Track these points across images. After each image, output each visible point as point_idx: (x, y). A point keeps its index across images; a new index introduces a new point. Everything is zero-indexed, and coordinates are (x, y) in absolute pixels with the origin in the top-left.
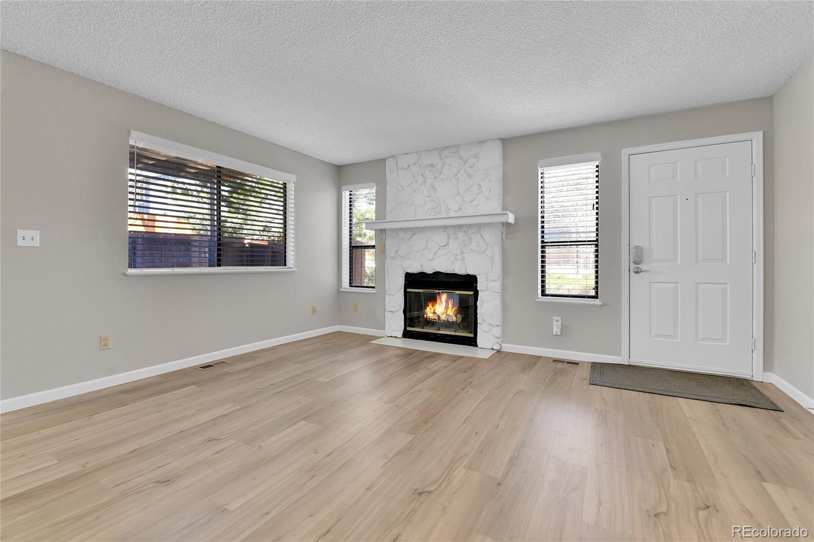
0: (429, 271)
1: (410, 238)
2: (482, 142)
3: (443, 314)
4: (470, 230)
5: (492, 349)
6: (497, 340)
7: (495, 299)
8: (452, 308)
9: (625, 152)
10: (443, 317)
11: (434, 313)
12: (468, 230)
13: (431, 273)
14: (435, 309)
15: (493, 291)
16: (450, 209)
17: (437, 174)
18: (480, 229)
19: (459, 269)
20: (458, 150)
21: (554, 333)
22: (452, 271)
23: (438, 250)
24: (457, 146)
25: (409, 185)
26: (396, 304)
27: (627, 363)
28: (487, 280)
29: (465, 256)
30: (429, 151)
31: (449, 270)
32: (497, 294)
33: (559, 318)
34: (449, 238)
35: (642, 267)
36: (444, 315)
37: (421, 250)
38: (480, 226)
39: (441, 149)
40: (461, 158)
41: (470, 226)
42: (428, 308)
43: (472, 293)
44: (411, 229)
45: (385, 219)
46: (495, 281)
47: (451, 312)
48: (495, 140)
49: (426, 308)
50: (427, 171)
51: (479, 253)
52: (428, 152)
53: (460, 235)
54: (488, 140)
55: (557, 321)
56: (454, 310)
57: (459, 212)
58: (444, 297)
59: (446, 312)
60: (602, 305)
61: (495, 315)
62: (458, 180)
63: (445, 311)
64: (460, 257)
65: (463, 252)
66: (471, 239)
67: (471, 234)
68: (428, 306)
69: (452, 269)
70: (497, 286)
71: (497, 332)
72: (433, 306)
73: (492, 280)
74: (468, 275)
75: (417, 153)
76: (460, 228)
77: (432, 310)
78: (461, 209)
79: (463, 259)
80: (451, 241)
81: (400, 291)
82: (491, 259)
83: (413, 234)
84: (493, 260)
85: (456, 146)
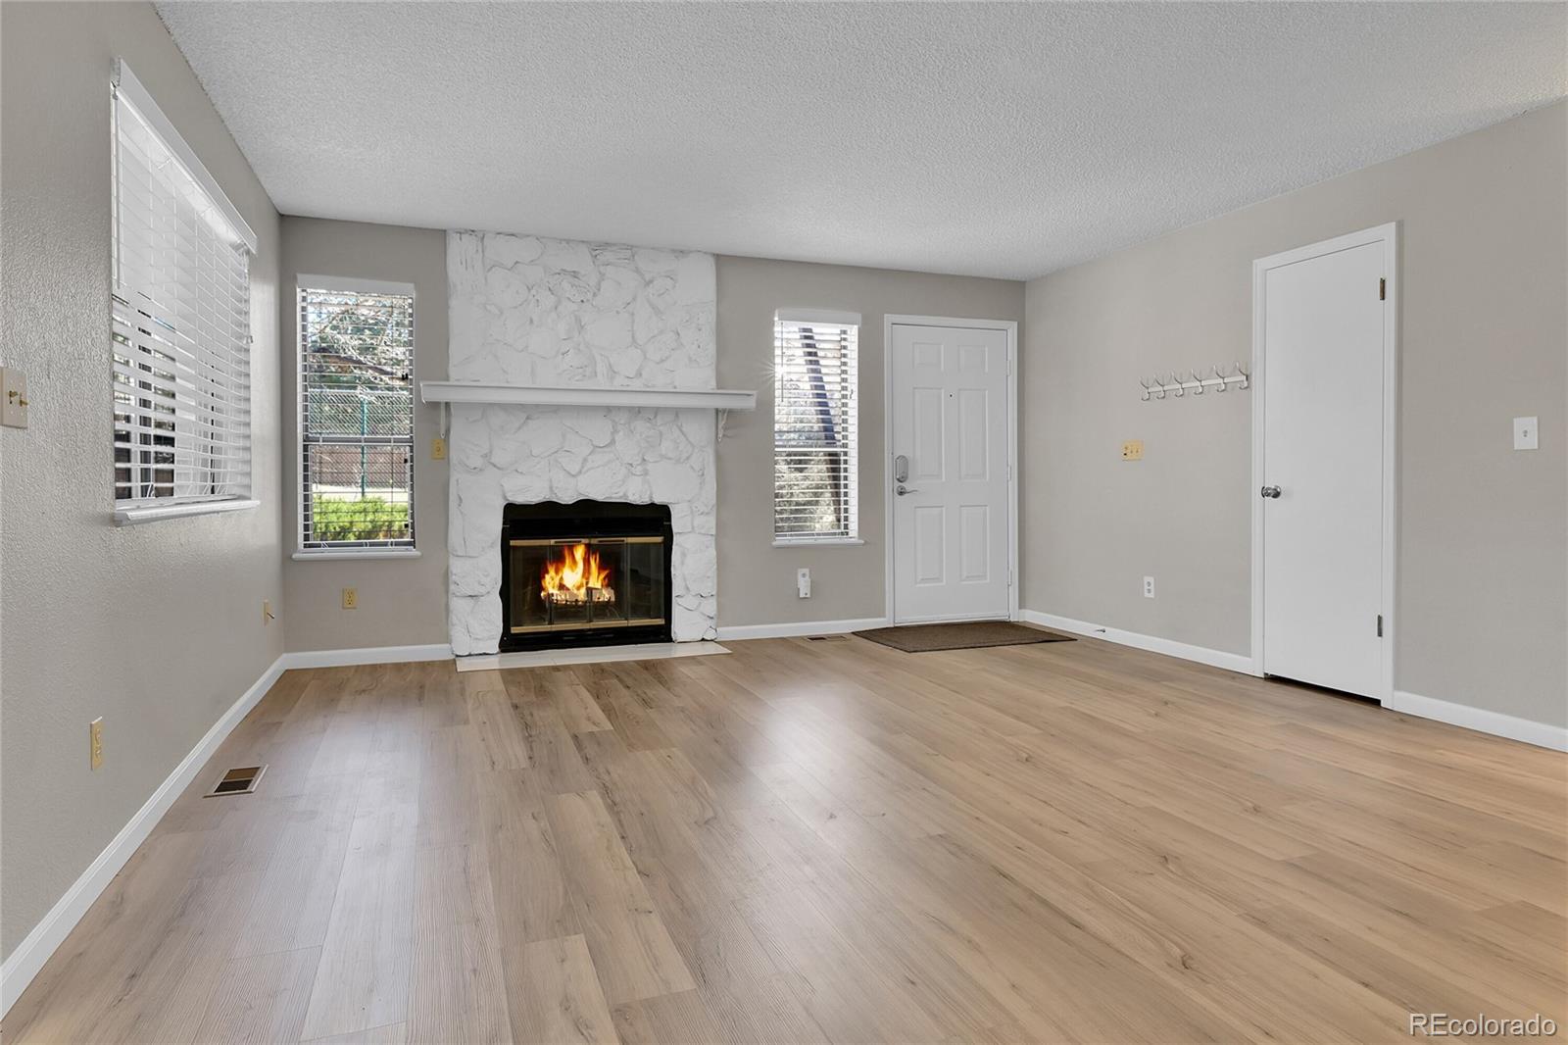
0: (567, 498)
1: (520, 428)
2: (681, 253)
3: (578, 588)
4: (658, 417)
5: (703, 640)
6: (710, 622)
7: (707, 547)
8: (599, 574)
9: (888, 318)
10: (582, 595)
11: (562, 587)
12: (655, 417)
13: (570, 503)
14: (561, 578)
15: (703, 531)
16: (615, 372)
17: (590, 296)
18: (677, 415)
19: (636, 494)
20: (633, 256)
21: (801, 596)
22: (621, 497)
23: (590, 454)
24: (632, 246)
25: (516, 307)
26: (487, 576)
27: (892, 626)
28: (692, 512)
29: (649, 467)
30: (568, 241)
31: (614, 496)
32: (710, 538)
33: (806, 571)
34: (615, 432)
35: (907, 486)
36: (583, 591)
37: (549, 453)
38: (677, 412)
39: (598, 247)
40: (637, 271)
41: (657, 411)
42: (547, 577)
43: (659, 539)
44: (522, 407)
45: (447, 380)
46: (708, 513)
47: (596, 581)
48: (705, 253)
49: (544, 577)
50: (565, 284)
51: (678, 461)
52: (564, 243)
53: (640, 426)
54: (691, 252)
55: (804, 575)
56: (602, 576)
57: (634, 380)
58: (580, 552)
59: (587, 583)
60: (863, 545)
61: (708, 577)
62: (633, 314)
63: (584, 581)
64: (638, 470)
65: (644, 460)
66: (661, 434)
67: (662, 425)
68: (547, 572)
69: (621, 494)
70: (710, 523)
71: (710, 607)
72: (557, 572)
73: (702, 514)
74: (653, 505)
75: (537, 239)
76: (639, 412)
77: (557, 581)
78: (641, 375)
79: (646, 473)
80: (619, 437)
81: (492, 546)
82: (700, 473)
83: (528, 418)
84: (703, 475)
85: (630, 247)
